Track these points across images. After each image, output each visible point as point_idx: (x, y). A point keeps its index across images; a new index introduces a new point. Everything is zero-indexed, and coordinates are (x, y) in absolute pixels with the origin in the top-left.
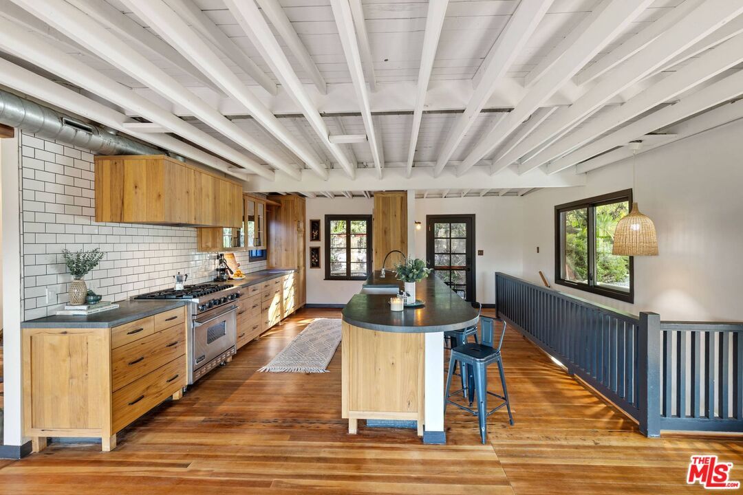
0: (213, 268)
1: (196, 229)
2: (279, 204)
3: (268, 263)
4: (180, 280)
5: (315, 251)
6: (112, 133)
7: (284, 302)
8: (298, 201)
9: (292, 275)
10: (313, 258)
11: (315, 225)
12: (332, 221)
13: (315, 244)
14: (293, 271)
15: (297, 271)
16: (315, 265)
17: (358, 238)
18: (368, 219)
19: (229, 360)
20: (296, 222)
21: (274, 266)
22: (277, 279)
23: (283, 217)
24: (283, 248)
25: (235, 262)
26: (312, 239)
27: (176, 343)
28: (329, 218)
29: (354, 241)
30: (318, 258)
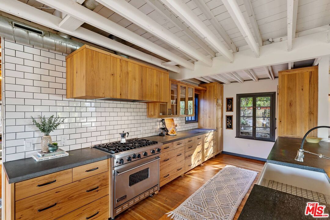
0: (159, 127)
1: (146, 104)
2: (204, 89)
3: (199, 124)
4: (123, 136)
5: (230, 118)
6: (65, 37)
7: (205, 151)
8: (217, 87)
9: (212, 133)
10: (227, 123)
11: (230, 101)
12: (242, 98)
13: (230, 114)
14: (213, 131)
15: (216, 131)
16: (230, 127)
17: (262, 111)
18: (272, 96)
19: (156, 193)
20: (216, 100)
21: (202, 126)
22: (199, 136)
23: (207, 96)
24: (208, 115)
25: (174, 124)
26: (227, 110)
27: (98, 187)
28: (239, 96)
29: (259, 112)
30: (231, 123)
